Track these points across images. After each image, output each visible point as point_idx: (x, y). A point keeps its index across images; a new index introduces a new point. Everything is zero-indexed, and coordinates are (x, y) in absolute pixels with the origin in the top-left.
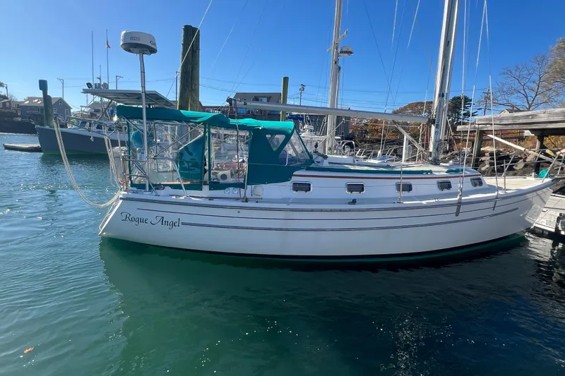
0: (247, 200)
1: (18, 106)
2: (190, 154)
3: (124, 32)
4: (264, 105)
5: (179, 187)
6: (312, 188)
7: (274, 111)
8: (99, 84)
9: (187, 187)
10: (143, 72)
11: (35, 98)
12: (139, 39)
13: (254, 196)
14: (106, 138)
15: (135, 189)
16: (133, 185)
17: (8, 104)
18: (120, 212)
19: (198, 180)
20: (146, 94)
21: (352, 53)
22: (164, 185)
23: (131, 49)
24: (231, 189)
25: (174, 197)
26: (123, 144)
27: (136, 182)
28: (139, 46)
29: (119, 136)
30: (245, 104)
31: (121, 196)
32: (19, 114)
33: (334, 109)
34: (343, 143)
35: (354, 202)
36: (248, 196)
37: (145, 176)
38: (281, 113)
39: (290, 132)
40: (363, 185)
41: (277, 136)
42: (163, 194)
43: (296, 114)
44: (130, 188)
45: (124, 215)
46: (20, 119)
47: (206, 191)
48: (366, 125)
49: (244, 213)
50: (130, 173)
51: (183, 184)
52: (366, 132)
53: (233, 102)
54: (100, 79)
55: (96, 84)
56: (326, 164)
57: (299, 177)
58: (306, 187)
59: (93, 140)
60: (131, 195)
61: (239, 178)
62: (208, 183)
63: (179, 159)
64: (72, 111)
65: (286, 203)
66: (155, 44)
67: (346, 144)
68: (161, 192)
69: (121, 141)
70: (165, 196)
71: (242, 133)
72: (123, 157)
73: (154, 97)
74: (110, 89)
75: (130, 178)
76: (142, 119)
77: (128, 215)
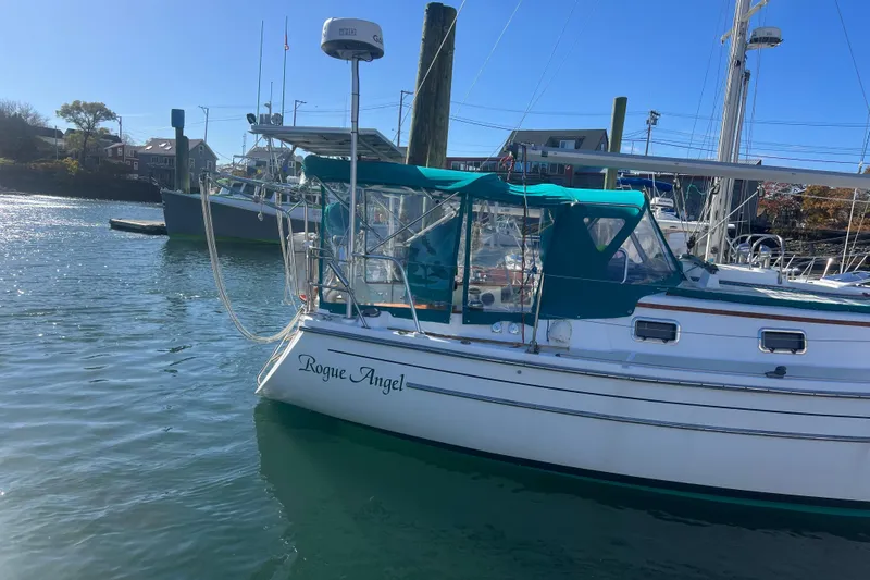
0: (536, 350)
1: (136, 155)
2: (431, 251)
3: (329, 20)
4: (568, 155)
5: (405, 313)
6: (678, 334)
7: (588, 168)
8: (268, 116)
9: (423, 315)
10: (356, 94)
11: (163, 141)
12: (353, 32)
13: (552, 343)
14: (280, 215)
15: (327, 312)
16: (323, 304)
17: (119, 150)
18: (298, 353)
19: (443, 303)
20: (358, 136)
21: (777, 40)
22: (379, 307)
23: (339, 51)
24: (506, 324)
25: (396, 333)
26: (311, 228)
27: (329, 300)
28: (352, 47)
29: (305, 212)
30: (544, 155)
31: (302, 324)
32: (136, 167)
33: (730, 164)
34: (754, 240)
35: (780, 372)
36: (541, 339)
37: (346, 289)
38: (605, 171)
39: (637, 212)
40: (801, 336)
41: (602, 221)
42: (378, 325)
43: (639, 173)
44: (318, 310)
45: (303, 358)
46: (136, 177)
47: (456, 326)
48: (799, 199)
49: (530, 375)
50: (321, 282)
51: (414, 307)
52: (798, 215)
53: (520, 151)
54: (269, 106)
55: (261, 116)
56: (713, 283)
57: (652, 308)
58: (667, 332)
59: (261, 219)
60: (320, 323)
61: (522, 302)
62: (460, 308)
63: (410, 259)
64: (218, 163)
65: (620, 362)
66: (380, 41)
67: (763, 243)
68: (372, 321)
69: (309, 222)
70: (380, 329)
71: (534, 214)
72: (311, 253)
73: (373, 140)
74: (285, 124)
75: (320, 291)
76: (349, 182)
77: (311, 361)
